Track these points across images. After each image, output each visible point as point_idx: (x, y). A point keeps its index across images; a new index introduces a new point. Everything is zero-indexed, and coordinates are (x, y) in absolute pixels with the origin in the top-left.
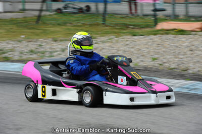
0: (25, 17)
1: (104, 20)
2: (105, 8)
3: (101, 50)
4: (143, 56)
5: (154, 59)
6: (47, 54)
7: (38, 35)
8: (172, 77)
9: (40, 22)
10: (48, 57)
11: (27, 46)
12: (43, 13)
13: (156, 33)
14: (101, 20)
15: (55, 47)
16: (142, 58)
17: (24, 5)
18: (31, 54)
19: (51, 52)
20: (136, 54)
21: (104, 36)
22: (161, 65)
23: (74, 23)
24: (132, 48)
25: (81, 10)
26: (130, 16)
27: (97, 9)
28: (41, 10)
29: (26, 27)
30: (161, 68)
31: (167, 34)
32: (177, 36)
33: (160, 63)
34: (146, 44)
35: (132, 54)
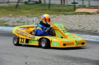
0: (9, 6)
1: (49, 7)
4: (73, 24)
5: (80, 26)
6: (26, 23)
7: (18, 14)
8: (91, 34)
9: (18, 8)
11: (15, 19)
13: (76, 14)
14: (48, 7)
15: (29, 20)
16: (73, 25)
18: (18, 23)
19: (28, 22)
20: (70, 23)
21: (51, 15)
22: (83, 29)
23: (34, 9)
24: (67, 21)
25: (37, 3)
26: (61, 6)
27: (45, 2)
29: (11, 10)
30: (84, 30)
31: (82, 14)
32: (87, 15)
33: (83, 28)
34: (73, 19)
35: (68, 23)
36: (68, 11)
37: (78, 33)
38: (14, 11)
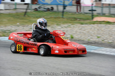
0: (17, 13)
1: (63, 15)
4: (91, 35)
5: (98, 37)
7: (26, 23)
8: (112, 47)
9: (26, 16)
11: (23, 28)
13: (94, 23)
14: (61, 15)
16: (91, 37)
17: (16, 6)
20: (87, 34)
21: (65, 24)
22: (103, 40)
23: (46, 17)
24: (84, 31)
25: (48, 10)
26: (77, 13)
27: (58, 9)
28: (27, 9)
29: (18, 18)
30: (103, 42)
31: (101, 24)
32: (107, 25)
33: (102, 39)
34: (91, 29)
35: (85, 34)
36: (85, 19)
37: (96, 46)
38: (22, 19)
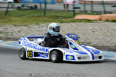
1: (45, 13)
2: (45, 6)
3: (41, 32)
6: (10, 34)
7: (5, 22)
9: (7, 14)
10: (10, 36)
12: (9, 10)
13: (74, 21)
14: (43, 13)
15: (14, 30)
18: (0, 34)
19: (12, 33)
21: (44, 23)
23: (28, 16)
25: (31, 8)
28: (8, 8)
31: (81, 22)
32: (86, 23)
38: (3, 18)
